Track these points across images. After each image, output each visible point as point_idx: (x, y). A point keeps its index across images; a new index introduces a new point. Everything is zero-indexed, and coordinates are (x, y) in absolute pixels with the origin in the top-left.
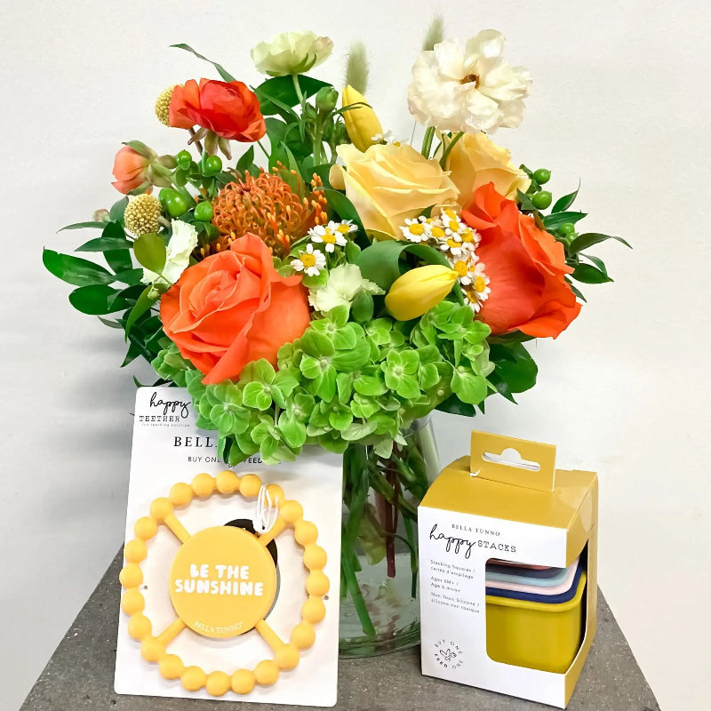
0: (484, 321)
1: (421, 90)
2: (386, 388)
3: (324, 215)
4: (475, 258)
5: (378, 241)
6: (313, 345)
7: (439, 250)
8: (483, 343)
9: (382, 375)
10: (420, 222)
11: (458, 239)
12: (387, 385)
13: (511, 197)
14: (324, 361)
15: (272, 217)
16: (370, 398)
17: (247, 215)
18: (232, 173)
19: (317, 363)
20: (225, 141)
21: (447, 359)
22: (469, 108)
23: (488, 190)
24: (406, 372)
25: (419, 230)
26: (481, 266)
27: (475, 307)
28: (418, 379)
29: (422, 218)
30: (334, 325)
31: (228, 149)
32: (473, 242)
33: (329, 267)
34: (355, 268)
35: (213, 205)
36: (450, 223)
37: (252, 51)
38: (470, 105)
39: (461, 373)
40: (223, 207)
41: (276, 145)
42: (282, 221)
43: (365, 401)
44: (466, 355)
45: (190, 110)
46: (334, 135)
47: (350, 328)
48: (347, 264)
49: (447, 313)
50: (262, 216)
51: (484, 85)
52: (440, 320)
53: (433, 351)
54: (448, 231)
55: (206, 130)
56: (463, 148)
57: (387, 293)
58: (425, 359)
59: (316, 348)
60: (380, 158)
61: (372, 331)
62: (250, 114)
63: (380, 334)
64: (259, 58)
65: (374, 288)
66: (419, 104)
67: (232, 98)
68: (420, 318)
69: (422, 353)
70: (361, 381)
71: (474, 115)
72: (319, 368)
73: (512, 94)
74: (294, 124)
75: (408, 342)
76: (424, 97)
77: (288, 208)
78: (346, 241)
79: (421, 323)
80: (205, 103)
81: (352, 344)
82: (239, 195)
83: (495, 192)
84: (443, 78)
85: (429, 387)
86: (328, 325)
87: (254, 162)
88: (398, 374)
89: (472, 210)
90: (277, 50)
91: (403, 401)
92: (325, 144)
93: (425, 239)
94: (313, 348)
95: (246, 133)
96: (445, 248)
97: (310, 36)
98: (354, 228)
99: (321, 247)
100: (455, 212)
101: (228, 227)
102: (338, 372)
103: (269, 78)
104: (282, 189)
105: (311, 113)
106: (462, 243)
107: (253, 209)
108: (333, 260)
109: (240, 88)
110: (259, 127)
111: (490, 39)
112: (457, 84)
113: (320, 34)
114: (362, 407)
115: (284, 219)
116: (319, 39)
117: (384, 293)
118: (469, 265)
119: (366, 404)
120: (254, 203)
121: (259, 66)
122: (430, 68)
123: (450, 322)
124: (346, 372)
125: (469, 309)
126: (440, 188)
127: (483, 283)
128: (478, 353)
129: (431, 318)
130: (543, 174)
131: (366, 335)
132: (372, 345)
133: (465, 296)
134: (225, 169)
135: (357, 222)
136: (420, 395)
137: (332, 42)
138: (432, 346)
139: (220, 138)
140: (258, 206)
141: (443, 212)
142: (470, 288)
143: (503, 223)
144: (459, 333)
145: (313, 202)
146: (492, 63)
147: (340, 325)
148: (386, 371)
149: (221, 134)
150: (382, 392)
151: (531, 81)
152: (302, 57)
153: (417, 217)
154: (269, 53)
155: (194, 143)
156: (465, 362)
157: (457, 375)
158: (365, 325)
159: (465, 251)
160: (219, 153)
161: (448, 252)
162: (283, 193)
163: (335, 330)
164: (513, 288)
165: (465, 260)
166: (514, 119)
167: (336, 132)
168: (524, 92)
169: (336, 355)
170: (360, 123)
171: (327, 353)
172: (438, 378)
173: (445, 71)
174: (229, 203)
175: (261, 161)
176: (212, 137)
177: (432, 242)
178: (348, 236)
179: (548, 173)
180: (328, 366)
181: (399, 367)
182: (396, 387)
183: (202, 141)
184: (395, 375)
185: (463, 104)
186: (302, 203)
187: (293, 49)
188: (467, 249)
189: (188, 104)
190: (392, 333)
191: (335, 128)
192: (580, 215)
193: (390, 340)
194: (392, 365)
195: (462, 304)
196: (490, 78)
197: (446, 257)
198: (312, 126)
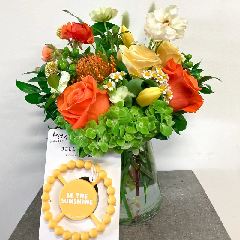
0: (171, 107)
1: (149, 26)
2: (137, 131)
3: (115, 69)
4: (168, 85)
5: (134, 78)
6: (111, 115)
7: (155, 82)
8: (170, 114)
9: (135, 126)
10: (149, 72)
11: (162, 78)
12: (137, 130)
13: (179, 64)
14: (115, 121)
15: (97, 70)
16: (131, 134)
17: (88, 69)
18: (83, 55)
19: (112, 122)
20: (80, 44)
21: (158, 120)
22: (166, 32)
23: (171, 61)
24: (144, 125)
25: (149, 75)
26: (170, 87)
27: (168, 102)
28: (148, 127)
29: (149, 70)
30: (118, 108)
31: (82, 47)
32: (167, 79)
33: (117, 87)
34: (126, 88)
35: (76, 66)
36: (159, 72)
37: (90, 14)
38: (166, 31)
39: (163, 125)
40: (79, 66)
41: (98, 46)
42: (100, 71)
43: (129, 135)
44: (165, 119)
45: (68, 33)
46: (118, 42)
47: (124, 109)
48: (123, 86)
49: (158, 104)
50: (93, 69)
51: (171, 24)
52: (156, 106)
53: (153, 117)
54: (158, 75)
55: (74, 40)
56: (163, 47)
57: (137, 97)
58: (150, 120)
59: (112, 116)
60: (135, 49)
61: (132, 110)
62: (89, 34)
63: (135, 111)
64: (92, 16)
65: (132, 95)
66: (148, 30)
67: (83, 29)
68: (148, 106)
69: (149, 118)
70: (128, 128)
71: (168, 34)
72: (113, 123)
73: (181, 27)
74: (105, 38)
75: (144, 114)
76: (150, 28)
77: (102, 67)
78: (123, 78)
79: (149, 107)
80: (74, 30)
81: (125, 115)
82: (85, 62)
83: (174, 62)
84: (157, 22)
85: (152, 130)
86: (116, 108)
87: (90, 51)
88: (141, 125)
89: (166, 68)
90: (98, 13)
91: (143, 135)
92: (115, 46)
93: (150, 77)
94: (111, 116)
95: (88, 41)
96: (157, 81)
97: (110, 8)
98: (125, 74)
99: (114, 80)
100: (161, 69)
101: (81, 73)
102: (120, 125)
103: (96, 23)
104: (100, 60)
105: (110, 34)
106: (163, 79)
107: (90, 67)
108: (118, 85)
109: (86, 26)
110: (92, 39)
111: (173, 8)
112: (161, 24)
113: (113, 8)
114: (128, 138)
115: (101, 70)
116: (113, 10)
117: (136, 96)
118: (165, 87)
119: (130, 136)
120: (90, 65)
121: (93, 19)
122: (152, 18)
123: (159, 107)
124: (123, 125)
125: (166, 102)
126: (155, 60)
127: (170, 94)
128: (169, 118)
129: (152, 106)
130: (189, 56)
131: (130, 112)
132: (132, 115)
133: (164, 98)
134: (80, 53)
135: (126, 72)
136: (149, 133)
137: (117, 11)
138: (153, 116)
139: (79, 43)
140: (92, 66)
141: (156, 68)
142: (166, 95)
143: (177, 72)
144: (162, 111)
145: (111, 65)
146: (174, 17)
147: (121, 108)
148: (137, 125)
149: (79, 41)
150: (135, 132)
151: (187, 23)
152: (107, 15)
153: (147, 70)
154: (96, 14)
155: (70, 44)
156: (165, 121)
157: (162, 126)
158: (129, 108)
159: (164, 82)
160: (78, 48)
161: (159, 82)
162: (100, 61)
163: (119, 110)
164: (181, 95)
165: (164, 85)
166: (182, 36)
167: (118, 41)
168: (185, 26)
169: (119, 119)
170: (127, 38)
171: (116, 118)
172: (155, 127)
173: (157, 19)
174: (82, 65)
175: (93, 51)
176: (76, 42)
177: (153, 79)
178: (123, 76)
179: (191, 56)
180: (116, 123)
181: (141, 123)
182: (140, 130)
183: (73, 44)
184: (140, 126)
185: (164, 31)
186: (107, 65)
187: (104, 12)
188: (165, 81)
189: (68, 31)
190: (139, 111)
191: (118, 40)
192: (202, 70)
193: (138, 113)
194: (139, 122)
195: (163, 101)
196: (173, 22)
197: (158, 84)
198: (111, 39)
